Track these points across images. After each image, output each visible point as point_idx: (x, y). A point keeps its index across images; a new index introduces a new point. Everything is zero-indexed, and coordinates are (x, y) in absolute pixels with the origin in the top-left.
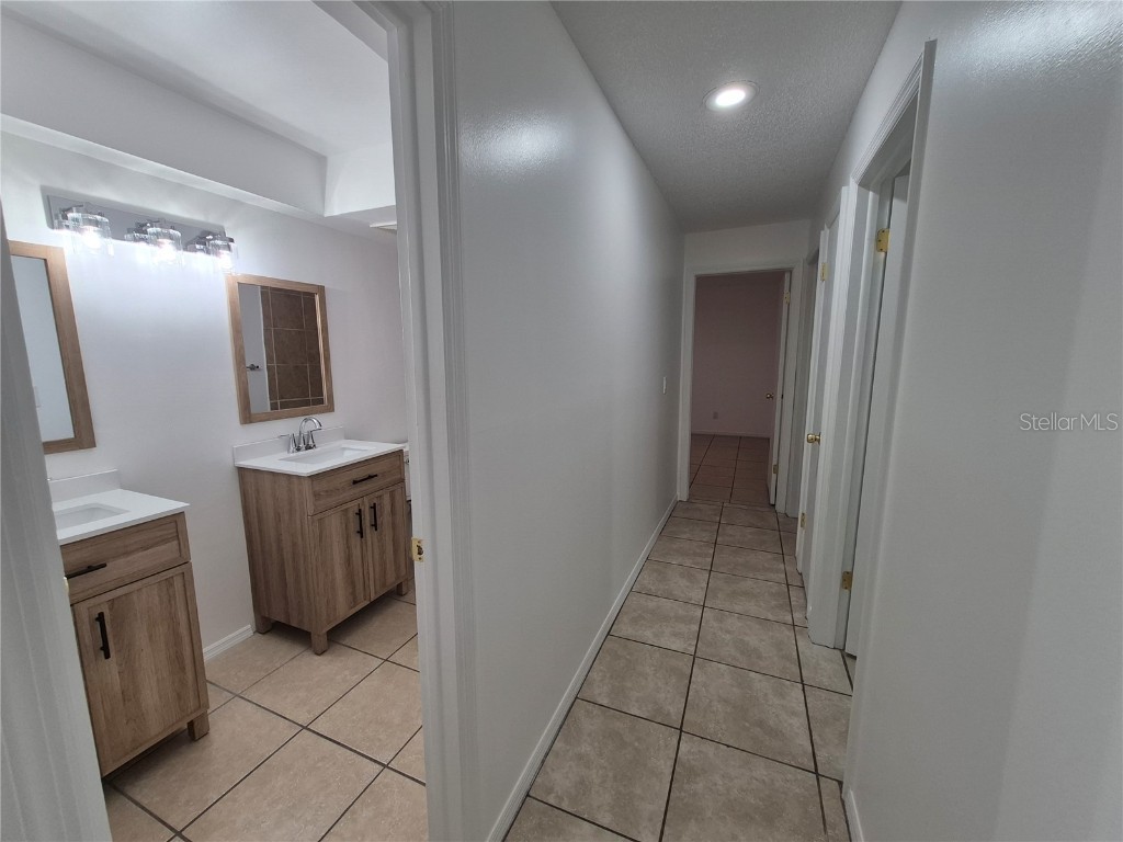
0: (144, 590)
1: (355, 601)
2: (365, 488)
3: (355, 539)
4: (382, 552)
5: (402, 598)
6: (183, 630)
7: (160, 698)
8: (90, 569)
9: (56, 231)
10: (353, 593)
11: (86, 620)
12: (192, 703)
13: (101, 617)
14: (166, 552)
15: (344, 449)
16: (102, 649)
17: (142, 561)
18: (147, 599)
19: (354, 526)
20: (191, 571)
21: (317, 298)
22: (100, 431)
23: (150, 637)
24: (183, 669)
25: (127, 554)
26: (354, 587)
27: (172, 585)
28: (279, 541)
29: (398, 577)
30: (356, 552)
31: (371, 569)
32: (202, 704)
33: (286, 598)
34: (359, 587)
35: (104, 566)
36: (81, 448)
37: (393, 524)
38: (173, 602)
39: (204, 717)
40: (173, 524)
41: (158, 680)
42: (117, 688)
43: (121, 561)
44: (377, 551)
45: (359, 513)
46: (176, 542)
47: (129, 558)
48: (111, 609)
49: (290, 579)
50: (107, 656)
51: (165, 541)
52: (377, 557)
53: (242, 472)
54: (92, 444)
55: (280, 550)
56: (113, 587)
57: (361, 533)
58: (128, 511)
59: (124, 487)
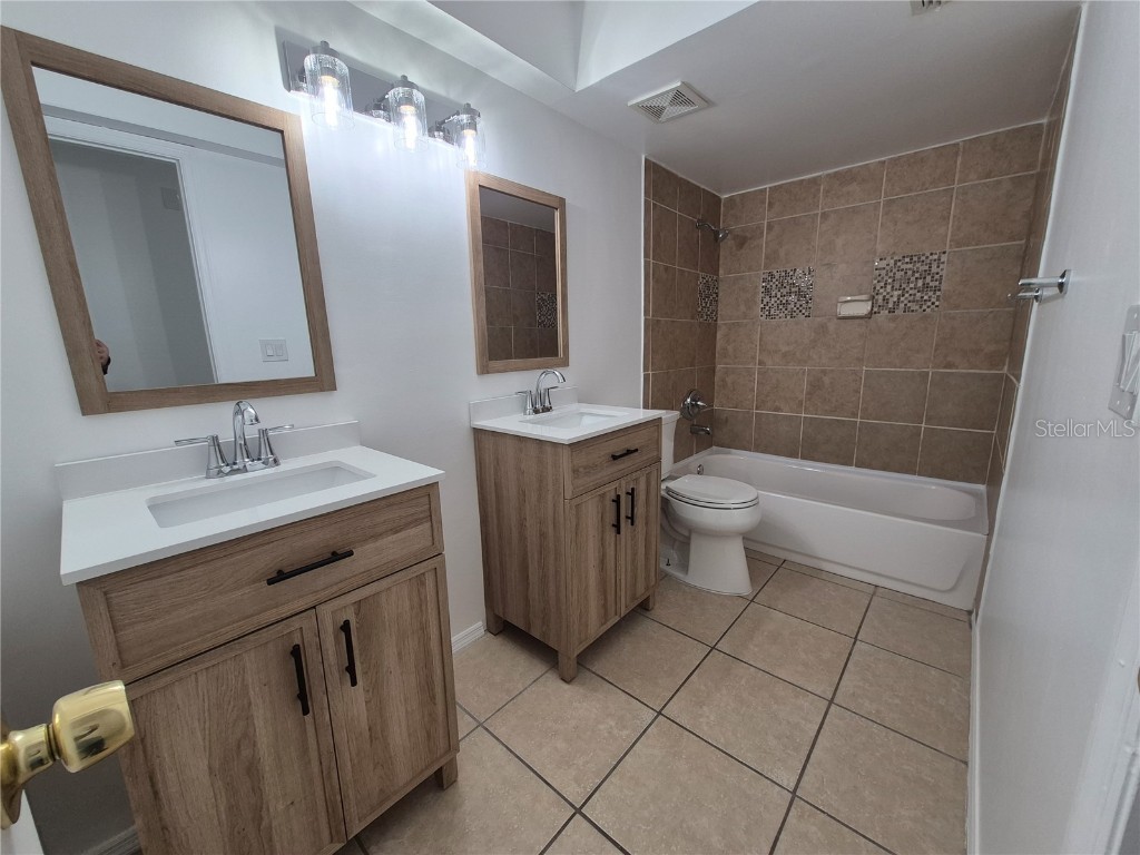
0: (394, 589)
1: (605, 617)
2: (622, 466)
3: (610, 533)
4: (635, 554)
5: (648, 614)
6: (434, 645)
7: (409, 735)
8: (336, 557)
9: (293, 93)
10: (605, 606)
11: (330, 629)
12: (442, 744)
13: (346, 627)
14: (416, 537)
15: (582, 414)
16: (347, 669)
17: (391, 548)
18: (396, 601)
19: (610, 518)
20: (444, 566)
21: (557, 214)
22: (342, 371)
23: (400, 654)
24: (433, 698)
25: (376, 537)
26: (606, 599)
27: (423, 584)
28: (522, 525)
29: (647, 588)
30: (610, 552)
31: (623, 577)
32: (452, 746)
33: (527, 600)
34: (611, 598)
35: (350, 554)
36: (322, 390)
37: (647, 518)
38: (424, 608)
39: (452, 763)
40: (426, 499)
41: (407, 712)
42: (364, 725)
43: (370, 546)
44: (629, 552)
45: (617, 501)
46: (428, 525)
47: (378, 544)
48: (357, 614)
49: (534, 577)
50: (354, 683)
51: (417, 522)
52: (629, 558)
53: (479, 434)
54: (333, 387)
55: (523, 538)
56: (361, 583)
57: (617, 527)
58: (375, 476)
59: (362, 444)
